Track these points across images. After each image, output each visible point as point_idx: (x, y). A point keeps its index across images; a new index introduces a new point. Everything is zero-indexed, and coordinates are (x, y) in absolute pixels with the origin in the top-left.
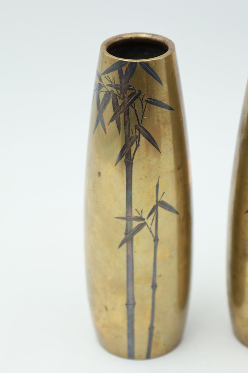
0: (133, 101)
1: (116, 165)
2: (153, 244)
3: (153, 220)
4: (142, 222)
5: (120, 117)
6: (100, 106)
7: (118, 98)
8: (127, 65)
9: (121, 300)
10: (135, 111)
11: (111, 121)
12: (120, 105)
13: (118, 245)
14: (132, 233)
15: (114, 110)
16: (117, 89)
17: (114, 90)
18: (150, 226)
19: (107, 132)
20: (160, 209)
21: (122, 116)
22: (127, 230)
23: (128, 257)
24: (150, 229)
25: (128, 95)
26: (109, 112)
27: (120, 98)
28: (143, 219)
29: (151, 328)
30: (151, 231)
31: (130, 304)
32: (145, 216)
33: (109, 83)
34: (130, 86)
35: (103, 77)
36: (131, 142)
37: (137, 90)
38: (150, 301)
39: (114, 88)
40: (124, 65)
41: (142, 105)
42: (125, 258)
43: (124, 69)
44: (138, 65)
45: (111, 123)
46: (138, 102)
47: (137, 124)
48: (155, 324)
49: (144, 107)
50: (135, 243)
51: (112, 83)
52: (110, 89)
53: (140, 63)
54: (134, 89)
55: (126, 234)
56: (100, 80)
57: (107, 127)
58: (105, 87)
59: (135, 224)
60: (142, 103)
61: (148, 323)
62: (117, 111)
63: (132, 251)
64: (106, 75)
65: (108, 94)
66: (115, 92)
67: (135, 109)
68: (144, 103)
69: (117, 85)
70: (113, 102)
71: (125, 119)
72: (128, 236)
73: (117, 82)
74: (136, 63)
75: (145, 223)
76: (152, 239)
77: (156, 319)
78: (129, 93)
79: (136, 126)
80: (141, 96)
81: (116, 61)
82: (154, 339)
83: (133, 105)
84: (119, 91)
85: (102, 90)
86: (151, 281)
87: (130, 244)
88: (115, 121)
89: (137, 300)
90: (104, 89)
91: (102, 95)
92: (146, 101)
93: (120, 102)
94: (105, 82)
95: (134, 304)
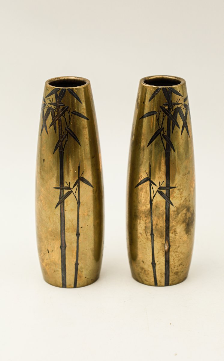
0: (64, 113)
1: (53, 153)
2: (77, 205)
3: (76, 189)
4: (70, 190)
5: (56, 123)
6: (45, 117)
7: (55, 111)
8: (60, 91)
9: (58, 244)
10: (65, 119)
11: (51, 126)
12: (56, 115)
13: (55, 206)
14: (63, 197)
15: (52, 119)
16: (54, 105)
17: (53, 106)
18: (74, 194)
19: (48, 133)
20: (81, 183)
21: (57, 122)
22: (60, 196)
23: (61, 214)
24: (75, 195)
25: (61, 108)
26: (50, 120)
27: (56, 111)
28: (71, 189)
29: (77, 264)
30: (75, 197)
31: (63, 247)
32: (71, 186)
33: (50, 102)
34: (62, 103)
35: (46, 99)
36: (63, 138)
37: (66, 106)
38: (75, 245)
39: (53, 105)
40: (58, 90)
41: (69, 115)
42: (59, 215)
43: (58, 93)
44: (67, 90)
45: (51, 127)
46: (66, 113)
47: (66, 127)
48: (79, 262)
49: (70, 117)
50: (65, 204)
51: (51, 102)
52: (50, 106)
53: (68, 89)
54: (64, 105)
55: (60, 198)
56: (45, 101)
57: (48, 130)
58: (47, 105)
59: (66, 191)
60: (69, 114)
61: (75, 260)
62: (54, 119)
63: (64, 210)
64: (48, 98)
65: (49, 109)
66: (53, 107)
67: (65, 118)
68: (71, 114)
69: (54, 103)
70: (52, 114)
71: (59, 123)
72: (61, 200)
73: (54, 101)
74: (65, 89)
75: (72, 191)
76: (76, 202)
77: (79, 258)
78: (61, 107)
79: (65, 128)
80: (68, 110)
81: (54, 88)
82: (79, 272)
83: (64, 115)
84: (55, 107)
85: (45, 107)
86: (76, 231)
87: (62, 205)
88: (53, 126)
89: (67, 244)
90: (47, 106)
91: (45, 110)
92: (72, 113)
93: (56, 113)
94: (48, 102)
95: (66, 247)
